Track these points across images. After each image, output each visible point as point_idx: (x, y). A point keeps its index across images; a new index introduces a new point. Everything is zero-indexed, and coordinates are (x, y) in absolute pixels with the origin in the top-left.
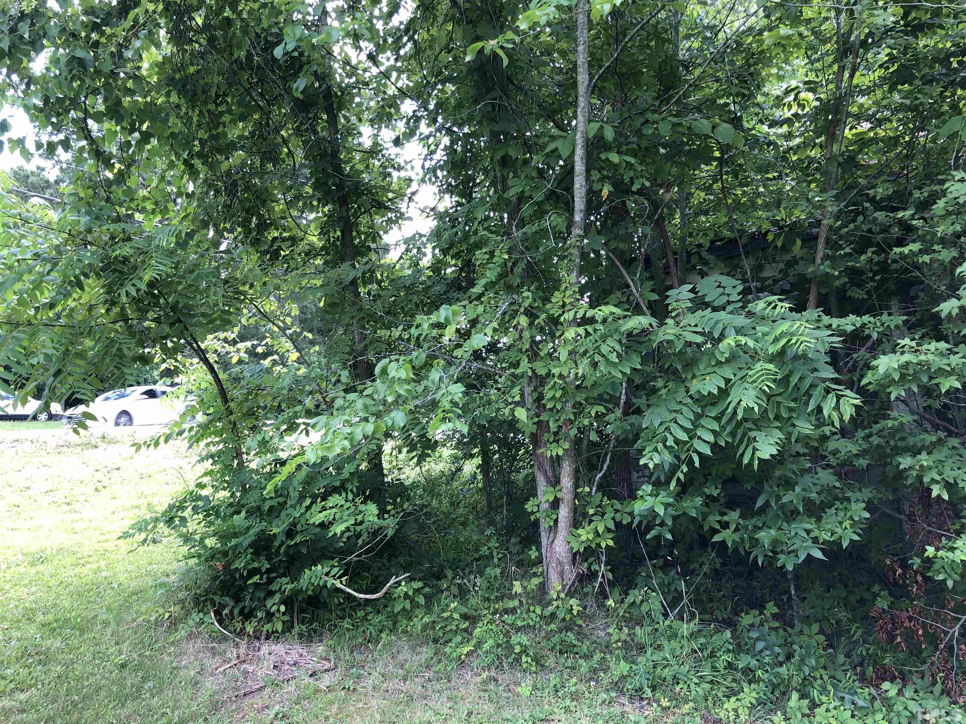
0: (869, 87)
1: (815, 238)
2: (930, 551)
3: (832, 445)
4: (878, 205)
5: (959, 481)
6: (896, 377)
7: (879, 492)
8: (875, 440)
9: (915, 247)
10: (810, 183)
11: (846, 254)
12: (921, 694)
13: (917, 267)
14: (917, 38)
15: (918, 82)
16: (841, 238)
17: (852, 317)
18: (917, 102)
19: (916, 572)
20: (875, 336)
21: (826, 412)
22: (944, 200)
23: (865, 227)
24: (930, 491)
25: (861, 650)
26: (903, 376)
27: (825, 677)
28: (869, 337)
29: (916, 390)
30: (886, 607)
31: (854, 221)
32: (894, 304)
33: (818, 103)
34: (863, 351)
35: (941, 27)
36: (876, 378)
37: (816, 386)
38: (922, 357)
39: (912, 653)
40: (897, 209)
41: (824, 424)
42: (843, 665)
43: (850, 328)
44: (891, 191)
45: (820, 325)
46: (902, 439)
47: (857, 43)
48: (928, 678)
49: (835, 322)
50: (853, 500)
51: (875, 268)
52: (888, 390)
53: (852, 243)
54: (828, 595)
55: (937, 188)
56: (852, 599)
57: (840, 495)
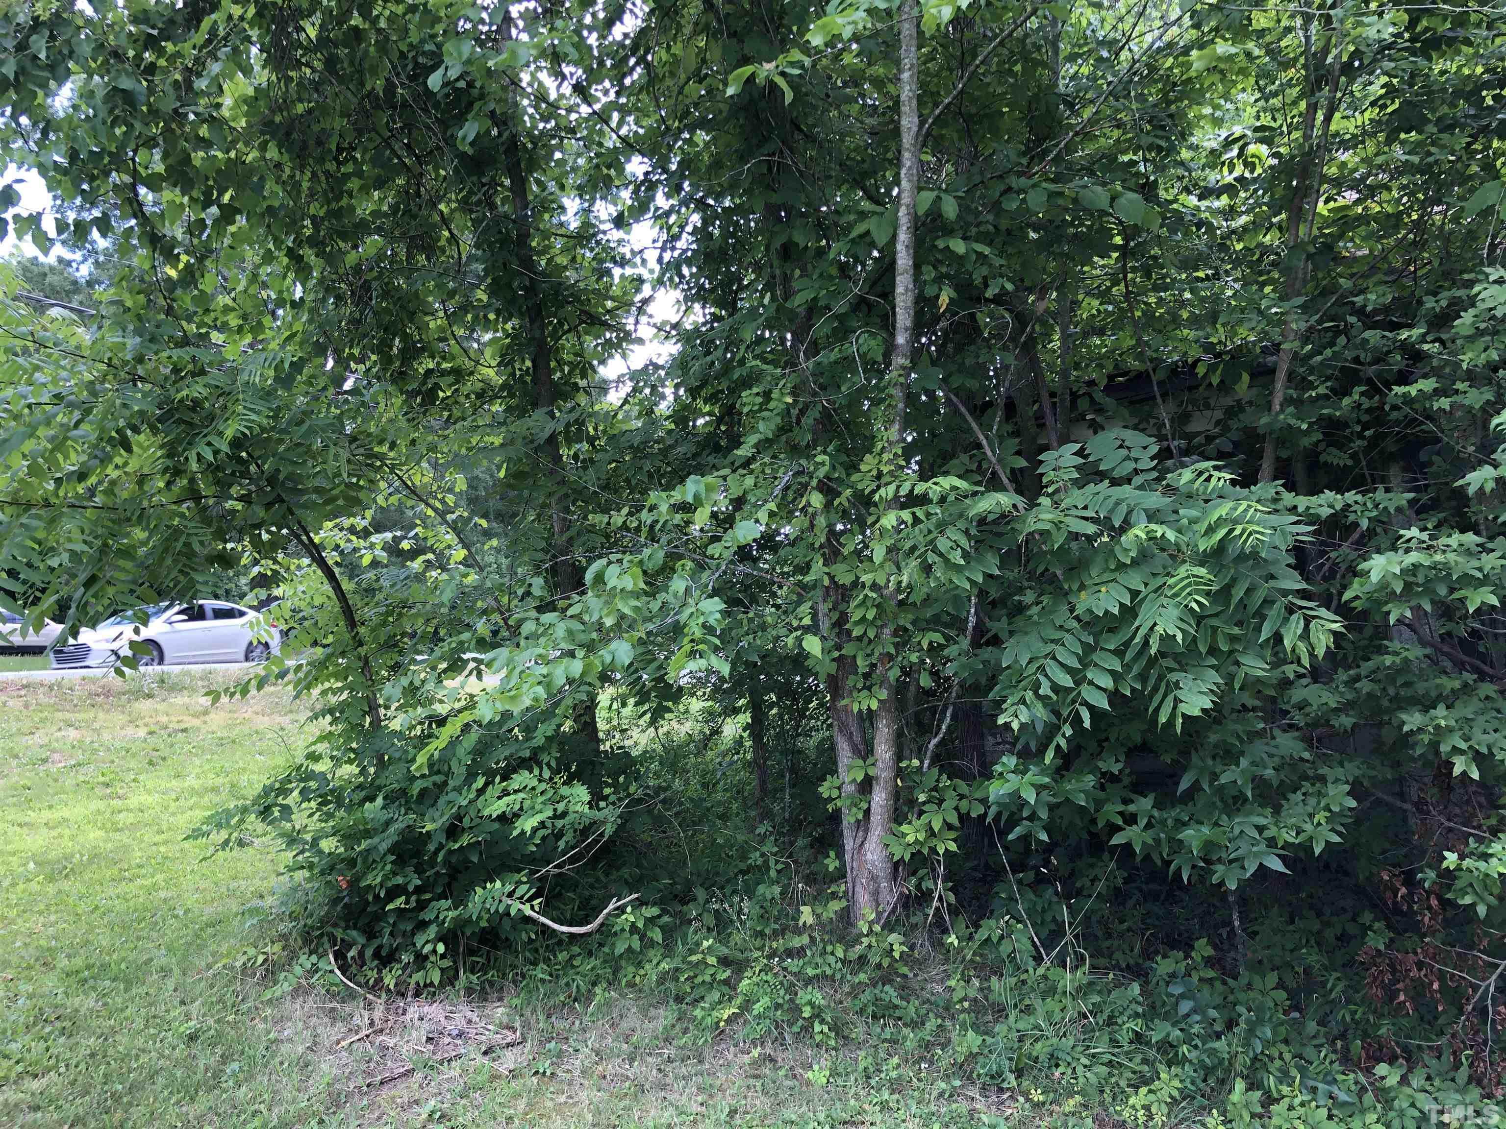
0: (1355, 136)
1: (1271, 371)
2: (1451, 859)
3: (1297, 694)
4: (1369, 320)
5: (1495, 751)
6: (1398, 587)
7: (1370, 767)
8: (1365, 686)
9: (1427, 385)
10: (1263, 285)
11: (1320, 397)
12: (1437, 1082)
13: (1431, 416)
14: (1430, 59)
15: (1431, 128)
16: (1311, 370)
17: (1329, 495)
18: (1431, 159)
19: (1428, 893)
20: (1364, 523)
21: (1288, 643)
22: (1471, 312)
23: (1349, 355)
24: (1450, 765)
25: (1343, 1014)
26: (1408, 586)
27: (1287, 1057)
28: (1356, 525)
29: (1428, 607)
30: (1382, 947)
31: (1332, 344)
32: (1395, 473)
33: (1275, 162)
34: (1345, 548)
35: (1468, 42)
36: (1365, 589)
37: (1273, 602)
38: (1439, 557)
39: (1422, 1018)
40: (1399, 327)
41: (1285, 662)
42: (1315, 1037)
43: (1325, 512)
44: (1389, 298)
45: (1279, 506)
46: (1407, 684)
47: (1337, 67)
48: (1448, 1058)
49: (1303, 502)
50: (1330, 779)
51: (1365, 418)
52: (1385, 609)
53: (1328, 379)
54: (1291, 928)
55: (1461, 293)
56: (1329, 934)
57: (1311, 773)
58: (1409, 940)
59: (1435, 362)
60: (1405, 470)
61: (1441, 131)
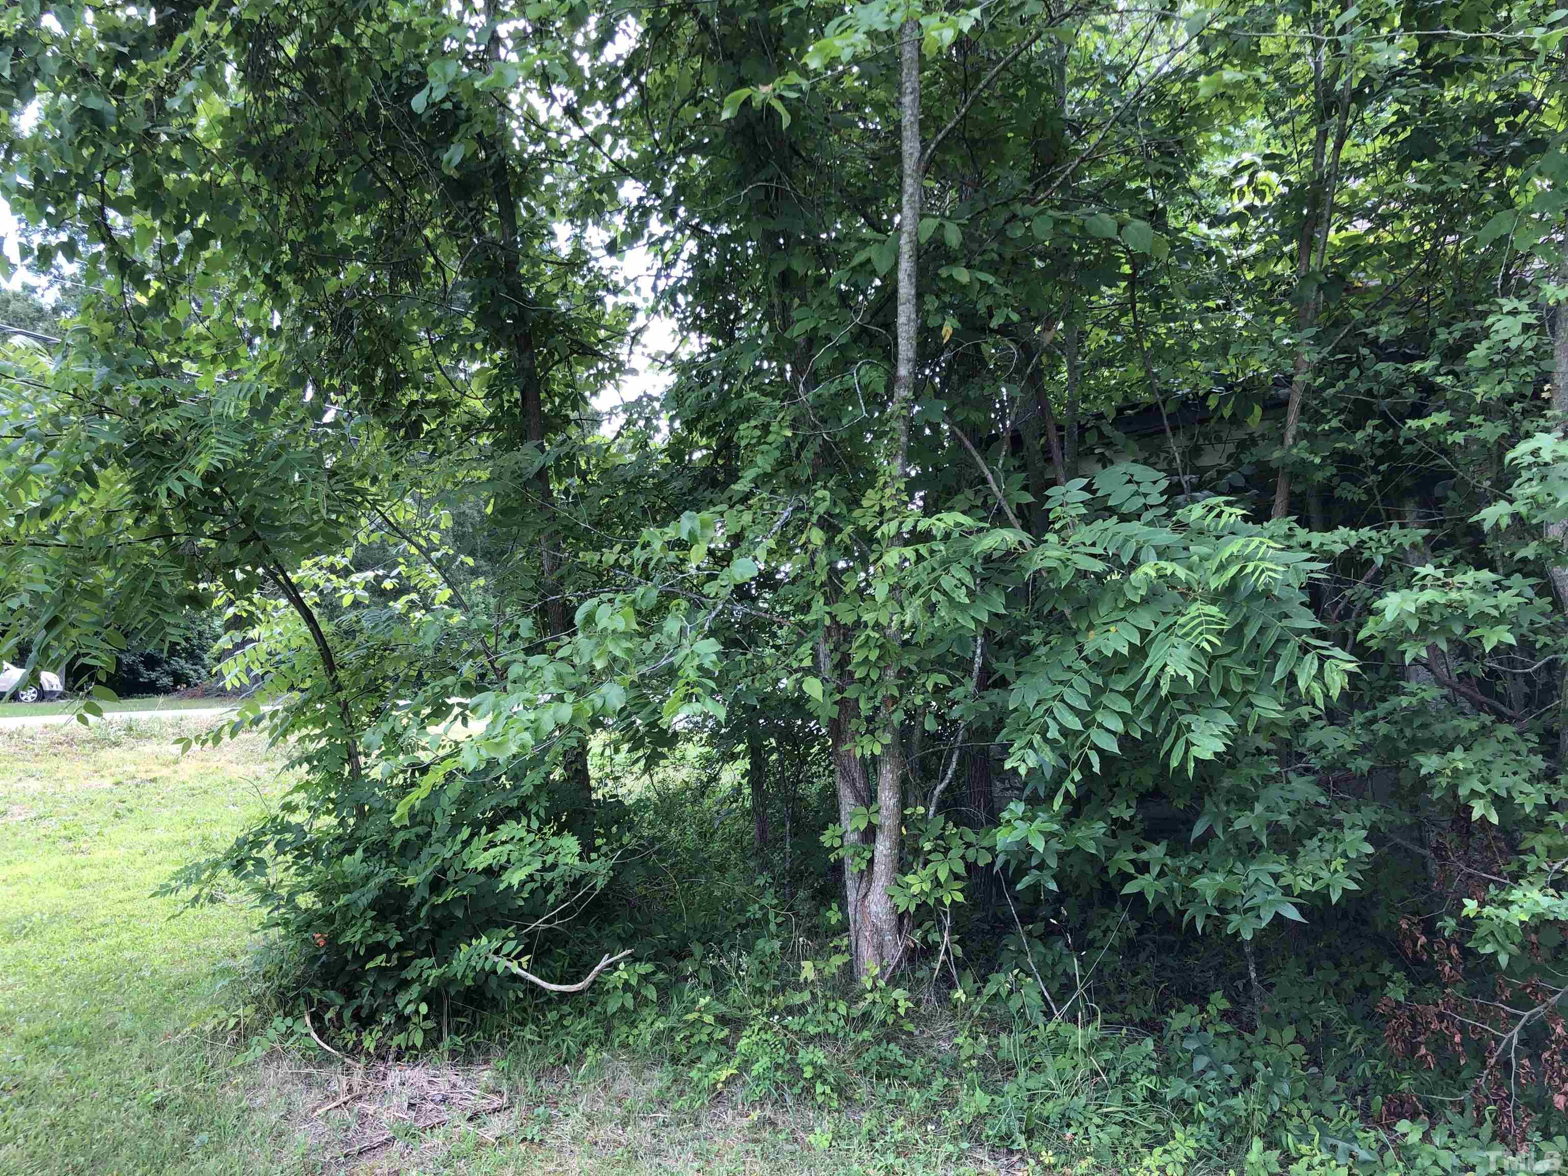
0: (1365, 165)
1: (1284, 404)
2: (1471, 906)
3: (1313, 737)
4: (1381, 351)
5: (1515, 794)
6: (1414, 626)
7: (1388, 811)
8: (1382, 728)
9: (1441, 418)
10: (1275, 315)
11: (1333, 430)
12: (1460, 1139)
13: (1445, 451)
14: (1442, 86)
15: (1443, 156)
16: (1324, 403)
17: (1343, 531)
18: (1442, 188)
19: (1448, 942)
20: (1379, 561)
21: (1302, 684)
22: (1485, 344)
23: (1362, 387)
24: (1469, 809)
25: (1363, 1068)
26: (1423, 625)
27: (1306, 1114)
28: (1370, 562)
29: (1444, 646)
30: (1402, 999)
31: (1345, 376)
32: (1410, 509)
33: (1285, 190)
34: (1360, 585)
35: (1481, 69)
36: (1382, 627)
37: (1288, 641)
38: (1454, 595)
39: (1443, 1072)
40: (1412, 359)
41: (1300, 703)
42: (1334, 1093)
43: (1339, 549)
44: (1402, 330)
45: (1293, 542)
46: (1425, 726)
47: (1347, 94)
48: (1472, 1114)
49: (1316, 538)
50: (1347, 824)
51: (1379, 452)
52: (1401, 648)
53: (1341, 412)
54: (1309, 979)
55: (1475, 324)
56: (1349, 985)
57: (1327, 818)
58: (1430, 991)
59: (1449, 396)
60: (1423, 504)
61: (1453, 159)
